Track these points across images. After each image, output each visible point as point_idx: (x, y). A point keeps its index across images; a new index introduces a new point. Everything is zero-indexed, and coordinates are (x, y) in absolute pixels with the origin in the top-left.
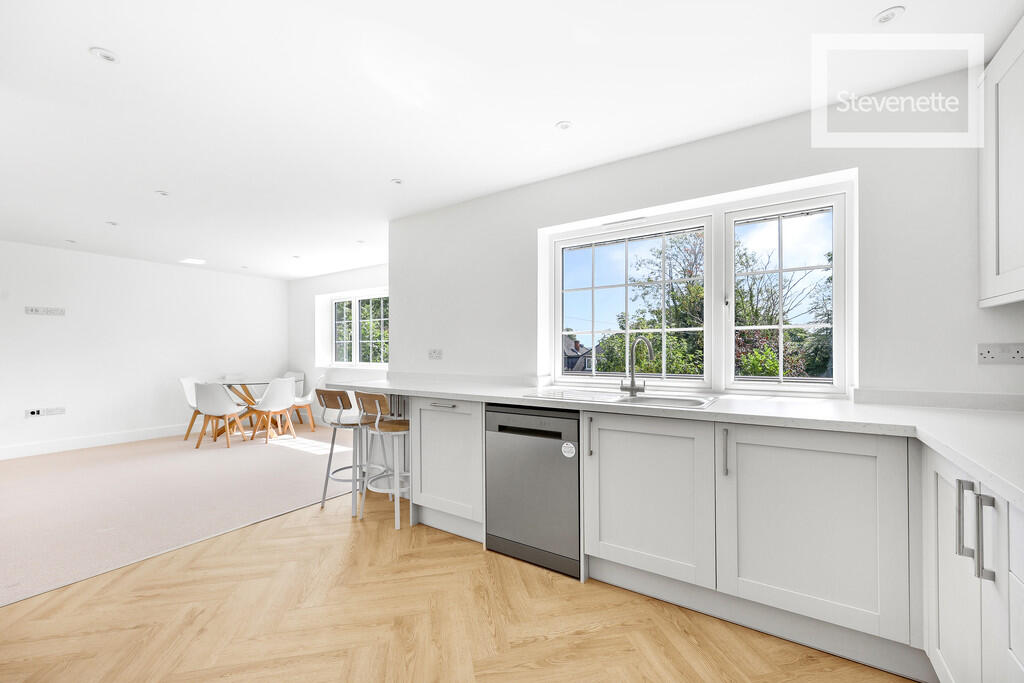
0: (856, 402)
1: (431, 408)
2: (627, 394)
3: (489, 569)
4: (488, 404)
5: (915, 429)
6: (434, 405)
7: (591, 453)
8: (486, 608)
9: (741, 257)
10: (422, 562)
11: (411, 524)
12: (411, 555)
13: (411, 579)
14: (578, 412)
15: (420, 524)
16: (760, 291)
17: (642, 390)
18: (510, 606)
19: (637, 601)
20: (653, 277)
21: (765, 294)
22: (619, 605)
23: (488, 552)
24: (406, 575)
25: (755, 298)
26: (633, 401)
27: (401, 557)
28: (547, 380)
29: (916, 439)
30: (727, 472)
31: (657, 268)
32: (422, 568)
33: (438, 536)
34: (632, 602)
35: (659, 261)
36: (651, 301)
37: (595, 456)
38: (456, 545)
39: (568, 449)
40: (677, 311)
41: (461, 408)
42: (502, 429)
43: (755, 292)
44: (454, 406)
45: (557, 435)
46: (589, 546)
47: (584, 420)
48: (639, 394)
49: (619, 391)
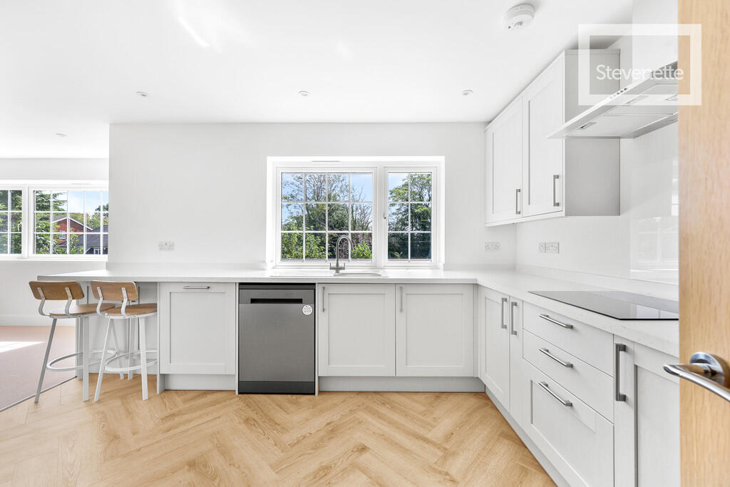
0: (444, 270)
1: (185, 290)
2: (334, 271)
3: (247, 405)
4: (241, 284)
5: (476, 280)
6: (187, 288)
7: (324, 310)
8: (260, 430)
9: (347, 187)
10: (187, 417)
11: (158, 392)
12: (173, 415)
13: (184, 431)
14: (314, 284)
15: (166, 391)
16: (357, 209)
17: (343, 268)
18: (276, 424)
19: (352, 396)
20: (294, 194)
21: (360, 211)
22: (344, 401)
23: (240, 395)
24: (178, 430)
25: (354, 213)
26: (339, 275)
27: (162, 419)
28: (273, 264)
29: (477, 284)
30: (401, 310)
31: (297, 188)
32: (189, 421)
33: (190, 395)
34: (350, 398)
35: (298, 183)
36: (293, 210)
37: (326, 312)
38: (210, 398)
39: (307, 310)
40: (310, 218)
41: (214, 289)
42: (253, 301)
43: (354, 209)
44: (209, 288)
45: (300, 301)
46: (322, 370)
47: (318, 289)
48: (341, 271)
49: (329, 270)
